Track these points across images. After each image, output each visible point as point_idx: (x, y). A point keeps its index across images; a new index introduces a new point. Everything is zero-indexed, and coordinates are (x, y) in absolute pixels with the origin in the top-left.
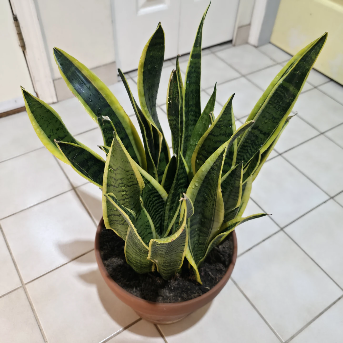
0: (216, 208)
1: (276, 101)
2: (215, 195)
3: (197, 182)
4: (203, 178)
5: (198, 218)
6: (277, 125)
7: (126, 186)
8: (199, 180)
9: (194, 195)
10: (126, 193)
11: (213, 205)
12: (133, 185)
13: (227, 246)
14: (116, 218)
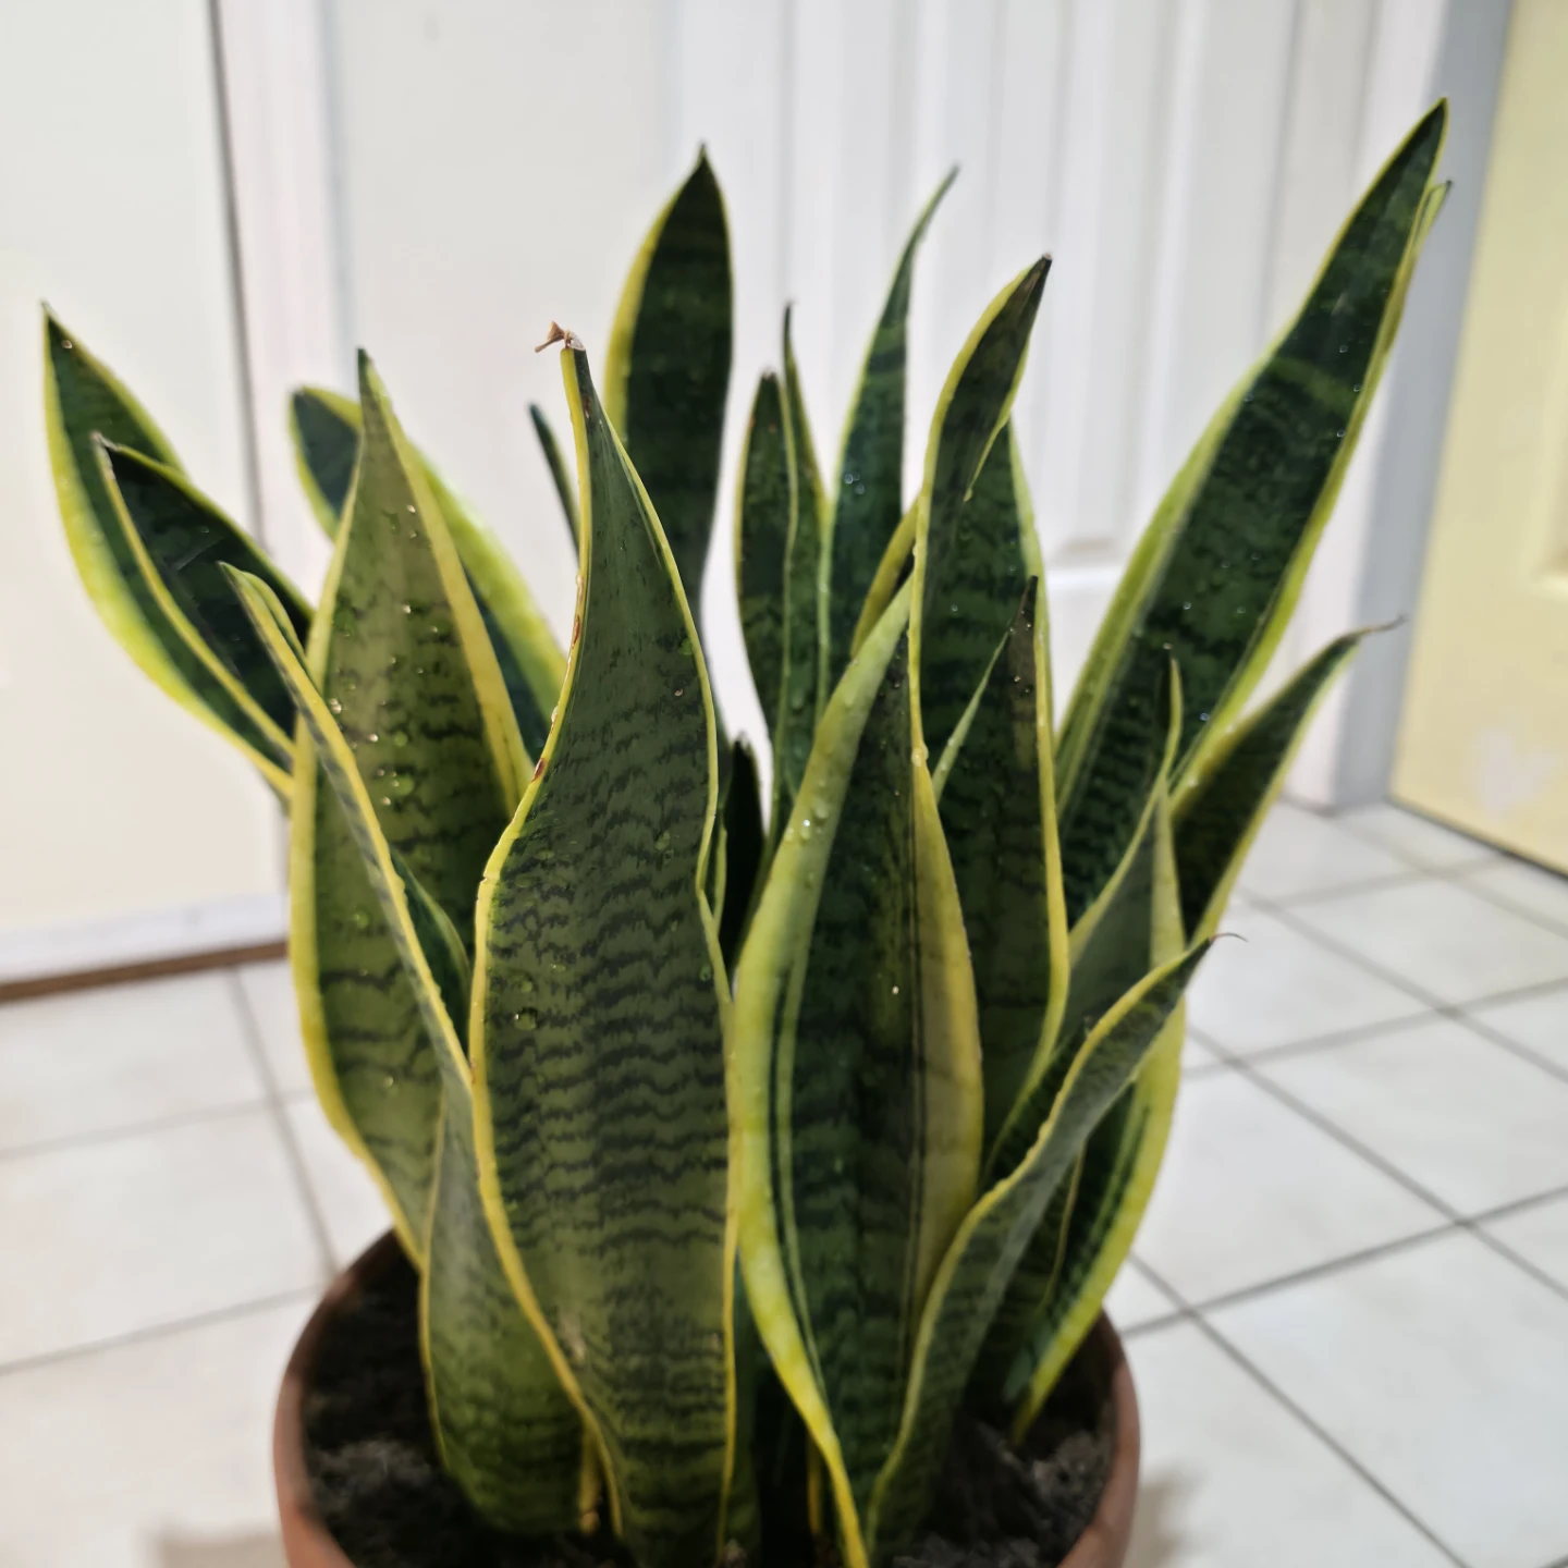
0: (924, 932)
1: (1253, 462)
2: (909, 832)
3: (821, 792)
4: (848, 754)
5: (843, 1063)
6: (1274, 584)
7: (413, 727)
8: (830, 774)
9: (807, 886)
10: (417, 785)
11: (906, 913)
12: (453, 730)
13: (1082, 1468)
14: (370, 1009)
